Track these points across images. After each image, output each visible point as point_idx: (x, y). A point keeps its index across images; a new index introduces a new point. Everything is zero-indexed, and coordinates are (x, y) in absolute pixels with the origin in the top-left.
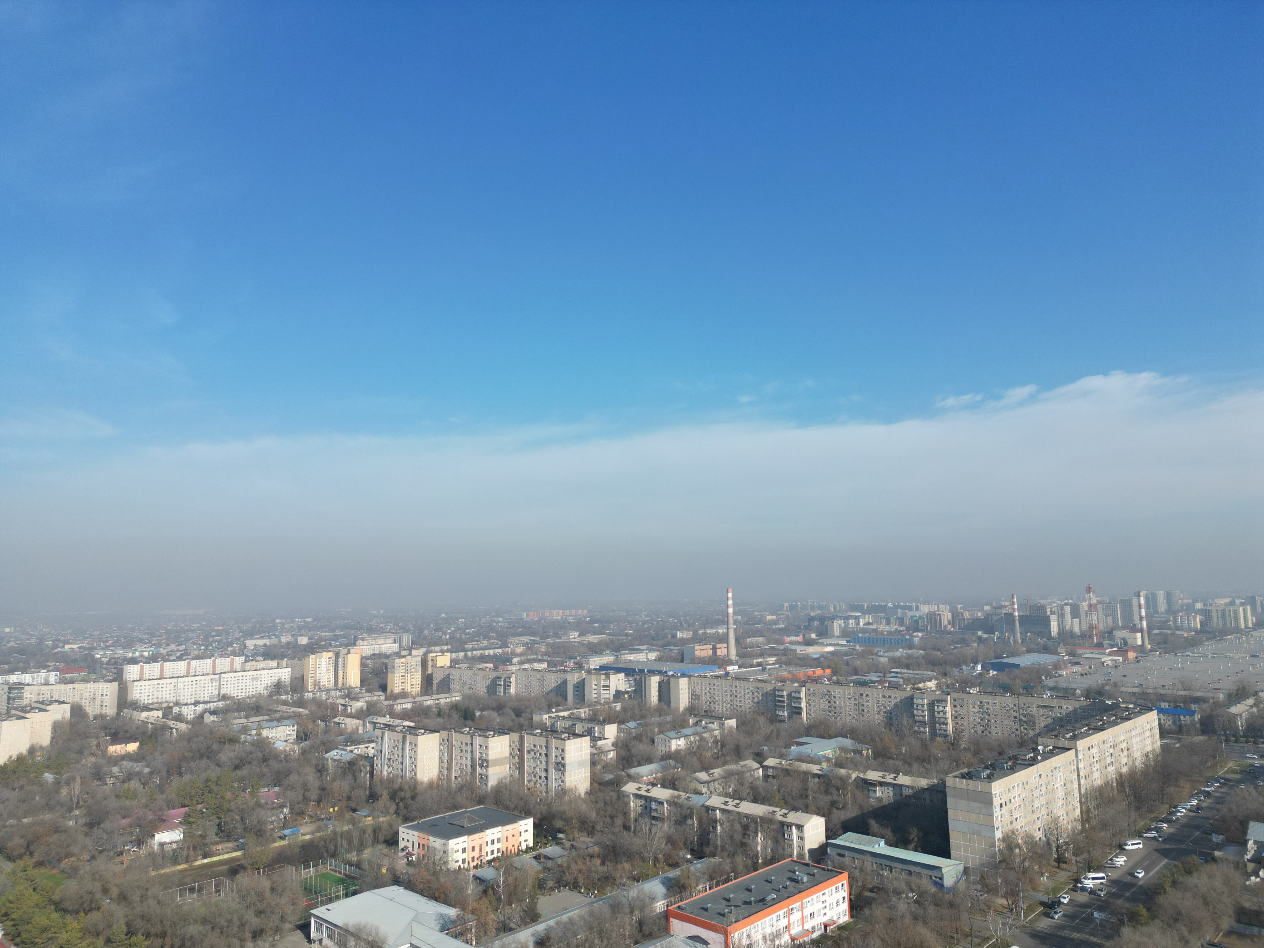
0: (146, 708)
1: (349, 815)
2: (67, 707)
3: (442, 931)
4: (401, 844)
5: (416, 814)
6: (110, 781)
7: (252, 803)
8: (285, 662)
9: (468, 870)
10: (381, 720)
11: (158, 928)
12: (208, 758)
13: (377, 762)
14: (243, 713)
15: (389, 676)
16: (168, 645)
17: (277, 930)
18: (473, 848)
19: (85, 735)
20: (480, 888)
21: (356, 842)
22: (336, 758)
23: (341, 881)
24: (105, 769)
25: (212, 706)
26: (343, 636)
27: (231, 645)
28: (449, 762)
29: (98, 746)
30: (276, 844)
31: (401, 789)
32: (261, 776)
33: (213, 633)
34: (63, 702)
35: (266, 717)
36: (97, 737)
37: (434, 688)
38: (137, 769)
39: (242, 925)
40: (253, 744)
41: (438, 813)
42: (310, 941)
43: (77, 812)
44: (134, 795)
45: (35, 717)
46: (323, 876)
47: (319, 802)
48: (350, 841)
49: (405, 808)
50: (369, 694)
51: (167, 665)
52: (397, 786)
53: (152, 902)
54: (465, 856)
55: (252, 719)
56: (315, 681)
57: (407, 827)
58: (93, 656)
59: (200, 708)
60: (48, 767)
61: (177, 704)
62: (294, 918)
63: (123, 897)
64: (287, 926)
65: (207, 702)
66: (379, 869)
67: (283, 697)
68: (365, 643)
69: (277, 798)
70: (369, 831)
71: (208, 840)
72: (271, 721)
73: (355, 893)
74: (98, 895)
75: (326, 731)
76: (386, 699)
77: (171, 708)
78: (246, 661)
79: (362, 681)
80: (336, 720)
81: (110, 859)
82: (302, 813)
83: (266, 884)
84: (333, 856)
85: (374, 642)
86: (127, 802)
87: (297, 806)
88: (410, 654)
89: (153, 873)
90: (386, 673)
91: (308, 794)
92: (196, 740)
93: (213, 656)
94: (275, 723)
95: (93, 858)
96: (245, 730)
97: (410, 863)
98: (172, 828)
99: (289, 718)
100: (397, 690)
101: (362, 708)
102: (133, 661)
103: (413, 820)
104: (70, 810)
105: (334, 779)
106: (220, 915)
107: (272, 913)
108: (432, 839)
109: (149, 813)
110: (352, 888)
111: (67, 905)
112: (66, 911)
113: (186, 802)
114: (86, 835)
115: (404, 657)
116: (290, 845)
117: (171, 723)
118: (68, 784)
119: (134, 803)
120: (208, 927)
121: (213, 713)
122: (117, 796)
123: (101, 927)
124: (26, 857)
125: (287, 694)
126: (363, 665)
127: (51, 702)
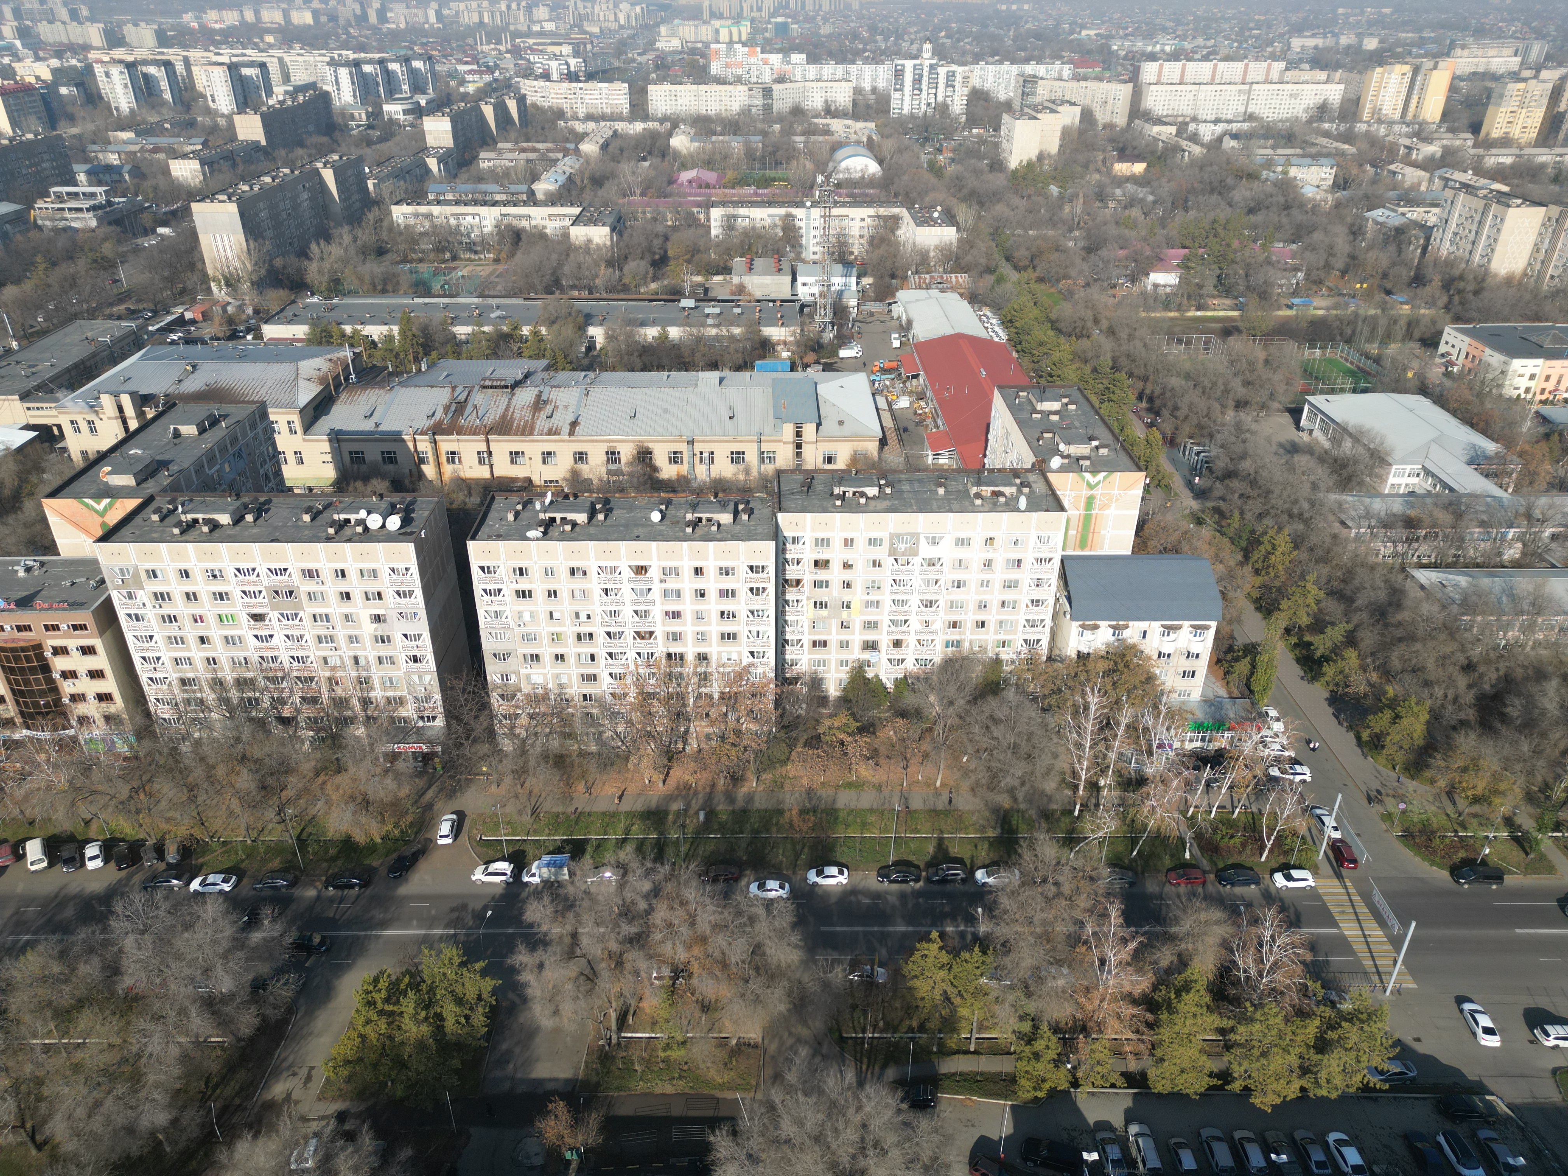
0: (1159, 121)
1: (1380, 296)
2: (1077, 110)
3: (1470, 463)
4: (1442, 348)
5: (1475, 314)
6: (1111, 205)
7: (1261, 258)
8: (1338, 75)
9: (1530, 402)
10: (1459, 176)
11: (1141, 371)
12: (1220, 193)
13: (1436, 234)
14: (1271, 142)
15: (1491, 109)
16: (1194, 38)
17: (1263, 406)
18: (1548, 378)
19: (1092, 147)
20: (1542, 430)
21: (1381, 331)
22: (1380, 219)
23: (1352, 373)
24: (1109, 190)
25: (1235, 127)
26: (1435, 41)
27: (1271, 43)
28: (1549, 253)
29: (1104, 161)
30: (1281, 313)
31: (1461, 278)
32: (1279, 228)
33: (1252, 25)
34: (1073, 104)
35: (1299, 151)
36: (1104, 151)
37: (1561, 136)
38: (1141, 195)
39: (1227, 391)
40: (1275, 184)
41: (1508, 321)
42: (1298, 427)
43: (1077, 233)
44: (1133, 225)
45: (1045, 118)
46: (1330, 361)
47: (1344, 272)
48: (1373, 330)
49: (1462, 303)
50: (1450, 135)
51: (1190, 65)
52: (1456, 272)
53: (1138, 344)
54: (1532, 384)
55: (1280, 151)
56: (1375, 107)
57: (1457, 330)
58: (1110, 47)
59: (1220, 128)
60: (1054, 178)
61: (1194, 119)
62: (1285, 398)
63: (1111, 332)
64: (1275, 405)
65: (1229, 122)
66: (1405, 369)
67: (1326, 126)
68: (1466, 52)
69: (1292, 258)
70: (1403, 323)
71: (1204, 291)
72: (1304, 156)
73: (1365, 391)
74: (1090, 324)
75: (1374, 182)
76: (1475, 146)
77: (1187, 124)
78: (1287, 69)
79: (1445, 115)
80: (1392, 167)
81: (1103, 289)
82: (1319, 282)
83: (1260, 355)
84: (1348, 341)
85: (1480, 52)
86: (1126, 231)
87: (1315, 272)
88: (1536, 77)
89: (1143, 314)
90: (1486, 106)
91: (1332, 261)
92: (1209, 169)
93: (1246, 57)
94: (1308, 160)
95: (1088, 285)
96: (1269, 164)
97: (1448, 374)
98: (1168, 269)
99: (1328, 155)
100: (1496, 134)
101: (1433, 155)
102: (1152, 57)
103: (1468, 321)
104: (1071, 230)
105: (1370, 248)
106: (1205, 375)
107: (1261, 387)
108: (1488, 351)
109: (1147, 248)
110: (1363, 385)
111: (1061, 325)
112: (1060, 331)
113: (1187, 243)
114: (1083, 259)
115: (1525, 80)
116: (1297, 317)
117: (1184, 144)
118: (1071, 201)
119: (1133, 233)
120: (1191, 384)
121: (1235, 136)
122: (1117, 223)
123: (1090, 354)
124: (1030, 270)
125: (1332, 121)
126: (1453, 89)
127: (1063, 102)
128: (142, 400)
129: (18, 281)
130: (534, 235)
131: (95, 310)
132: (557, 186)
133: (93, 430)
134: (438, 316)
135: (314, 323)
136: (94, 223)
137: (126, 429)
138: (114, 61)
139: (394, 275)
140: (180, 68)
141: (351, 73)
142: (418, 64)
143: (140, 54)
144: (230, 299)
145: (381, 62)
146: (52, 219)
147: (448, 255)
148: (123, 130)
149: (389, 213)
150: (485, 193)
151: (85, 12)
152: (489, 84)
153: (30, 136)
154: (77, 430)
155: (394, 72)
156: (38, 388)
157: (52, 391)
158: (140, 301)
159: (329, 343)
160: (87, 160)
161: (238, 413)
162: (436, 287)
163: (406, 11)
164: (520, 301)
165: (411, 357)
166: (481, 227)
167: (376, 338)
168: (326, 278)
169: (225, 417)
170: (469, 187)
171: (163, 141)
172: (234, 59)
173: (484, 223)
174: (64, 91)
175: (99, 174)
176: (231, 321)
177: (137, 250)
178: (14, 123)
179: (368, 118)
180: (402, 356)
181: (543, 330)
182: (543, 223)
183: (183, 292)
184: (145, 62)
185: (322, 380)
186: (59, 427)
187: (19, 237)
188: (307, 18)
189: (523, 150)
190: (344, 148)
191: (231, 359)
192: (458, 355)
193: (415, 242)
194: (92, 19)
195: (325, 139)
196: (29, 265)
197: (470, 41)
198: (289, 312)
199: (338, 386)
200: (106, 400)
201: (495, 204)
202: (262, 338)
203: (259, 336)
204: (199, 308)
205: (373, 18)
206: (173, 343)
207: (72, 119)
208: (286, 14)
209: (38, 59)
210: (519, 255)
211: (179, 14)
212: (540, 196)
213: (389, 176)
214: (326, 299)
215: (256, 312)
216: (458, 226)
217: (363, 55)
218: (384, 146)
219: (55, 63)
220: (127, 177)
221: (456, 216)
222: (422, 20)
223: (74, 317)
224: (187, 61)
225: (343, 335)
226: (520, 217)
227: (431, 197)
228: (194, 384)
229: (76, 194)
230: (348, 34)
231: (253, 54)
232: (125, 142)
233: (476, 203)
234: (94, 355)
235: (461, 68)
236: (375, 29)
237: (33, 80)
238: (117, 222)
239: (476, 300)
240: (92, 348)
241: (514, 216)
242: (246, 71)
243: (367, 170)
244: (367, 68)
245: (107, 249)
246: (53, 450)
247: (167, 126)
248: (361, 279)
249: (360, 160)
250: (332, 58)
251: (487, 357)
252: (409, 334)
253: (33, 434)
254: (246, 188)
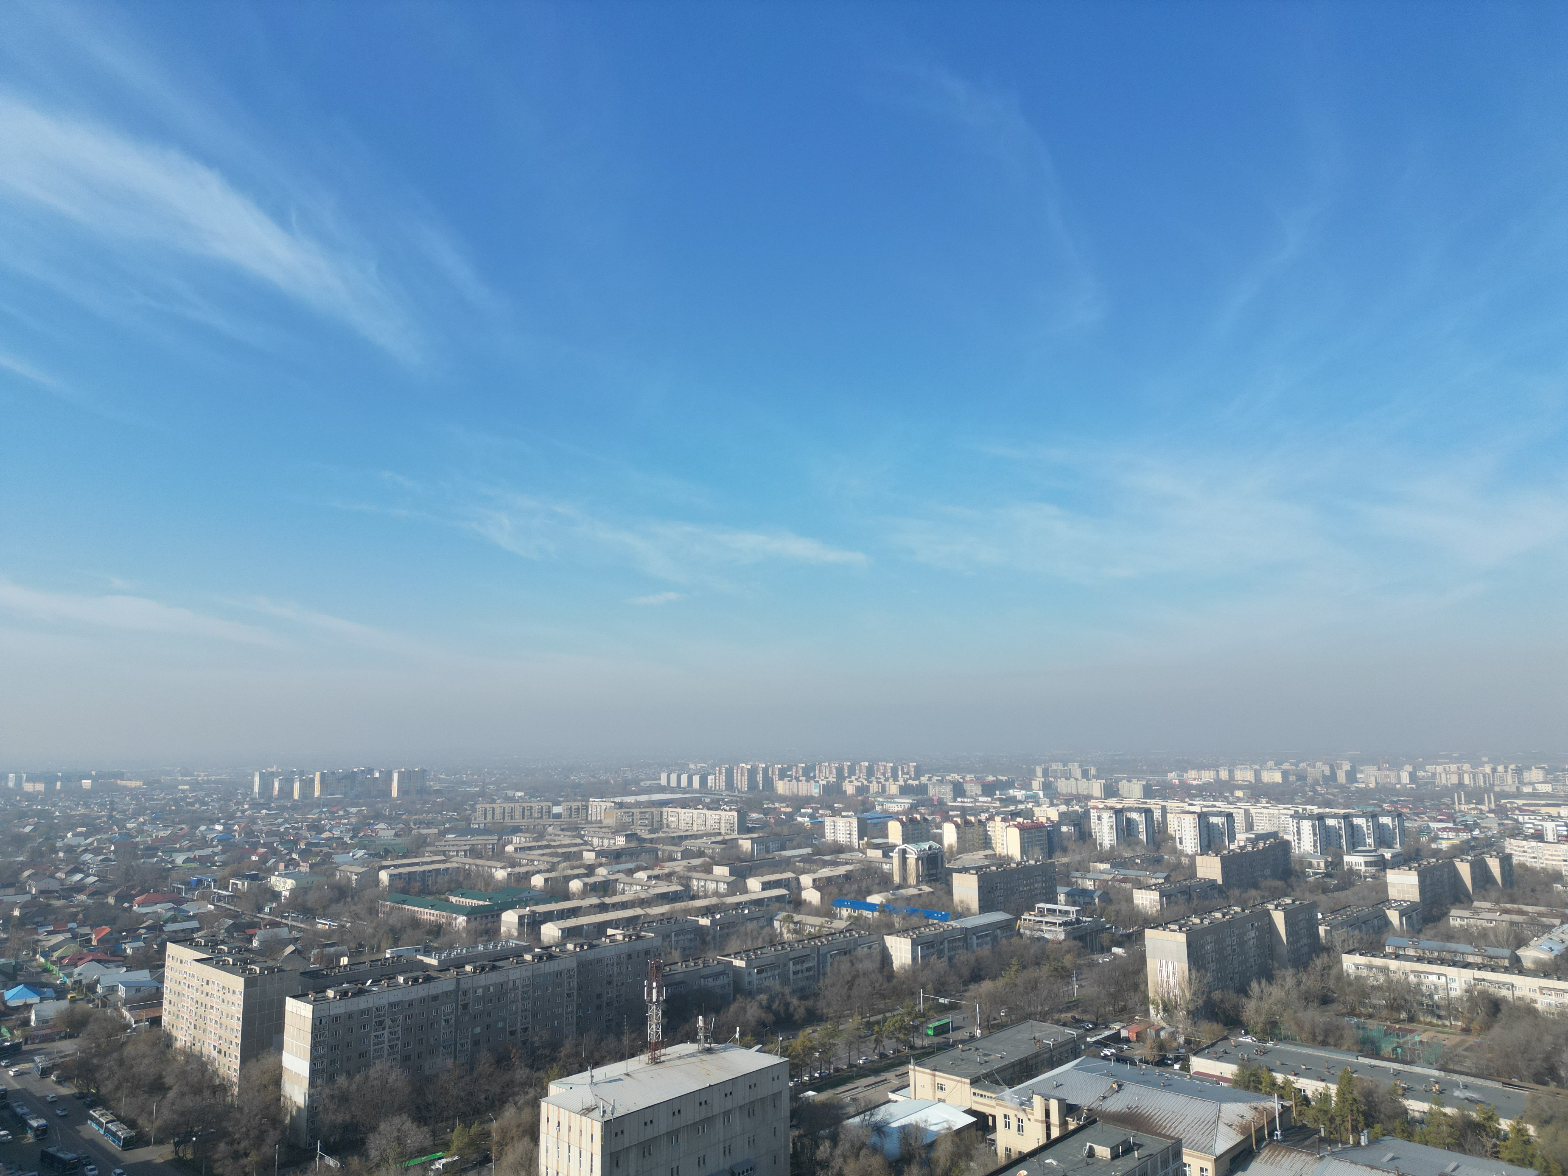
128: (1068, 1109)
129: (994, 978)
130: (1518, 1008)
131: (1047, 1013)
132: (1552, 955)
133: (1020, 1129)
134: (1386, 1084)
135: (1244, 1065)
136: (1062, 937)
137: (1048, 1135)
138: (1107, 808)
139: (1338, 1028)
140: (1157, 815)
141: (1313, 826)
142: (1385, 820)
143: (1128, 803)
144: (1164, 1024)
145: (1346, 817)
146: (1031, 930)
147: (1403, 1015)
148: (1101, 862)
149: (1340, 961)
150: (1455, 952)
151: (1093, 772)
152: (1467, 842)
153: (1032, 862)
154: (1008, 1125)
155: (1359, 827)
156: (987, 1076)
157: (997, 1083)
158: (1085, 1011)
159: (1257, 1089)
160: (1068, 884)
161: (1154, 1145)
162: (1387, 1048)
163: (1377, 773)
164: (1498, 1086)
165: (1349, 1125)
166: (1447, 989)
167: (1309, 1094)
168: (1262, 1019)
169: (1140, 1146)
170: (1435, 944)
171: (1132, 873)
172: (1204, 810)
173: (1452, 985)
174: (1064, 829)
175: (1078, 896)
176: (1161, 1046)
177: (1092, 965)
178: (1024, 851)
179: (1326, 867)
180: (1338, 1121)
181: (1531, 1130)
182: (1532, 995)
183: (1124, 1009)
184: (1131, 810)
185: (1244, 1129)
186: (994, 1117)
187: (1004, 941)
188: (1277, 777)
189: (1507, 911)
190: (1298, 893)
191: (1156, 1085)
192: (1409, 1136)
193: (1366, 995)
194: (1097, 777)
195: (1279, 883)
196: (1005, 965)
197: (1447, 800)
198: (1220, 1048)
199: (1260, 1140)
200: (1037, 1100)
201: (1467, 966)
202: (1188, 1070)
203: (1186, 1068)
204: (1135, 1028)
205: (1342, 778)
206: (1106, 1057)
207: (1065, 850)
208: (1257, 774)
209: (1052, 805)
210: (1497, 1030)
211: (1165, 773)
212: (1527, 964)
213: (1342, 924)
214: (1259, 1040)
215: (1188, 1042)
216: (1419, 984)
217: (1327, 810)
218: (1341, 895)
219: (1063, 808)
220: (1097, 900)
221: (1417, 973)
222: (1393, 781)
223: (1029, 1016)
224: (1164, 810)
225: (1273, 1083)
226: (1500, 985)
227: (1388, 950)
228: (1116, 1104)
229: (1054, 911)
230: (1315, 791)
231: (1222, 806)
232: (1101, 872)
233: (1443, 962)
234: (1037, 1055)
235: (1434, 825)
236: (1342, 788)
237: (1044, 820)
238: (1081, 938)
239: (1436, 1073)
240: (1035, 1049)
241: (1492, 982)
242: (1213, 820)
243: (1320, 916)
244: (1331, 822)
245: (1068, 960)
246: (984, 1140)
247: (1138, 861)
248: (1300, 1026)
249: (1314, 906)
250: (1296, 812)
251: (1449, 1147)
252: (1349, 1097)
253: (973, 1119)
254: (1197, 921)
